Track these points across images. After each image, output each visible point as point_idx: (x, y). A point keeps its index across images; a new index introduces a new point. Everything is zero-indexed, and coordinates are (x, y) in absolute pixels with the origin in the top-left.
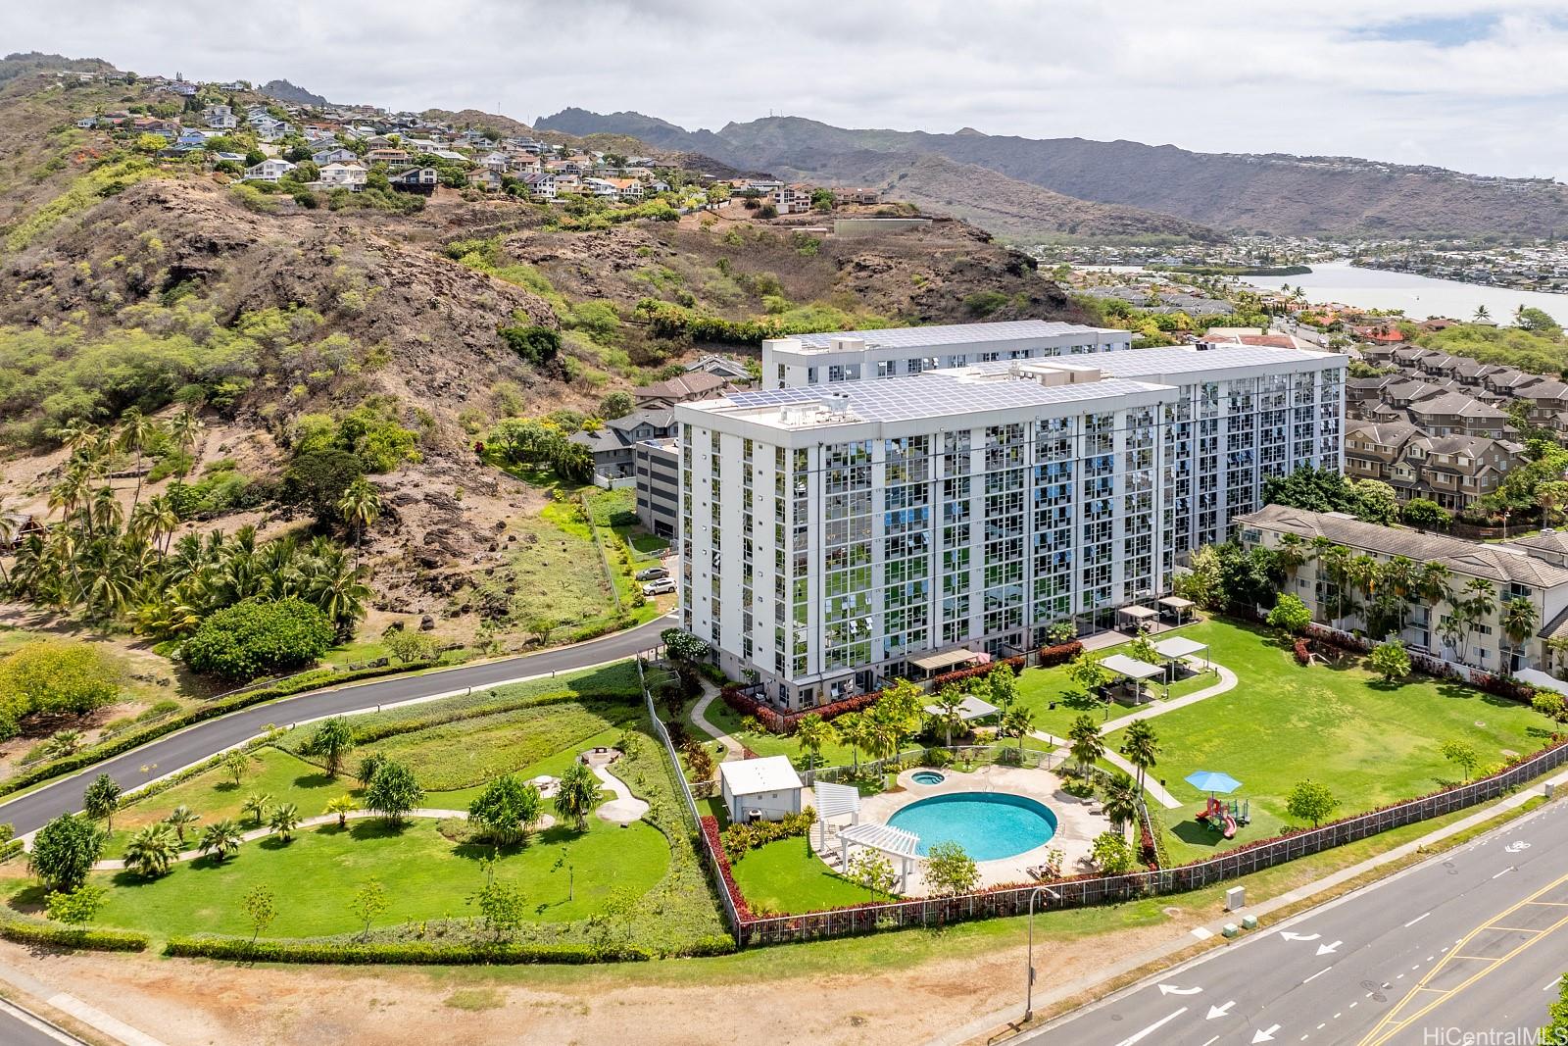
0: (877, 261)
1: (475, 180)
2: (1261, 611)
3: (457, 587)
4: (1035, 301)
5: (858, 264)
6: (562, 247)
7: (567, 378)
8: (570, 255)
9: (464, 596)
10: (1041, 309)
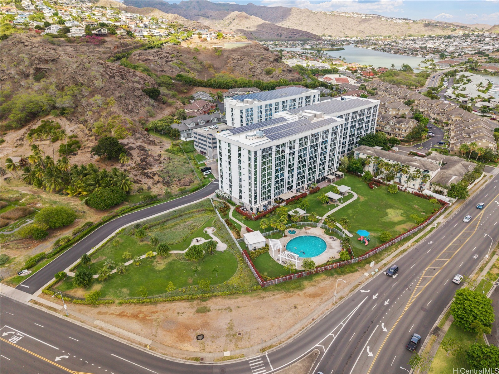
0: (239, 57)
1: (118, 32)
2: (359, 174)
4: (283, 71)
5: (233, 58)
6: (150, 56)
7: (164, 103)
8: (153, 58)
9: (156, 178)
10: (285, 73)
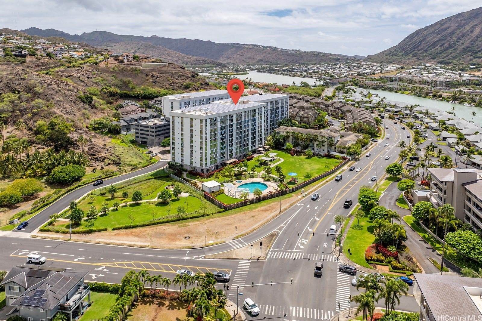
0: (157, 74)
1: (39, 53)
2: (282, 147)
3: (104, 159)
4: (202, 84)
5: (152, 76)
6: (73, 73)
7: (96, 108)
8: (75, 75)
9: (106, 161)
10: (203, 86)
